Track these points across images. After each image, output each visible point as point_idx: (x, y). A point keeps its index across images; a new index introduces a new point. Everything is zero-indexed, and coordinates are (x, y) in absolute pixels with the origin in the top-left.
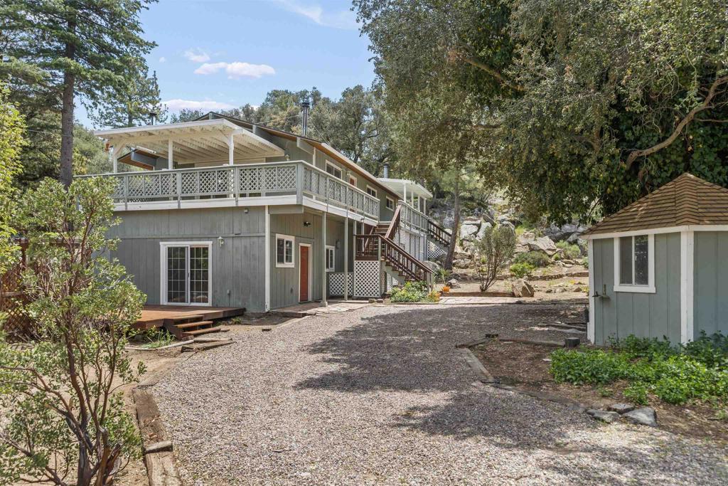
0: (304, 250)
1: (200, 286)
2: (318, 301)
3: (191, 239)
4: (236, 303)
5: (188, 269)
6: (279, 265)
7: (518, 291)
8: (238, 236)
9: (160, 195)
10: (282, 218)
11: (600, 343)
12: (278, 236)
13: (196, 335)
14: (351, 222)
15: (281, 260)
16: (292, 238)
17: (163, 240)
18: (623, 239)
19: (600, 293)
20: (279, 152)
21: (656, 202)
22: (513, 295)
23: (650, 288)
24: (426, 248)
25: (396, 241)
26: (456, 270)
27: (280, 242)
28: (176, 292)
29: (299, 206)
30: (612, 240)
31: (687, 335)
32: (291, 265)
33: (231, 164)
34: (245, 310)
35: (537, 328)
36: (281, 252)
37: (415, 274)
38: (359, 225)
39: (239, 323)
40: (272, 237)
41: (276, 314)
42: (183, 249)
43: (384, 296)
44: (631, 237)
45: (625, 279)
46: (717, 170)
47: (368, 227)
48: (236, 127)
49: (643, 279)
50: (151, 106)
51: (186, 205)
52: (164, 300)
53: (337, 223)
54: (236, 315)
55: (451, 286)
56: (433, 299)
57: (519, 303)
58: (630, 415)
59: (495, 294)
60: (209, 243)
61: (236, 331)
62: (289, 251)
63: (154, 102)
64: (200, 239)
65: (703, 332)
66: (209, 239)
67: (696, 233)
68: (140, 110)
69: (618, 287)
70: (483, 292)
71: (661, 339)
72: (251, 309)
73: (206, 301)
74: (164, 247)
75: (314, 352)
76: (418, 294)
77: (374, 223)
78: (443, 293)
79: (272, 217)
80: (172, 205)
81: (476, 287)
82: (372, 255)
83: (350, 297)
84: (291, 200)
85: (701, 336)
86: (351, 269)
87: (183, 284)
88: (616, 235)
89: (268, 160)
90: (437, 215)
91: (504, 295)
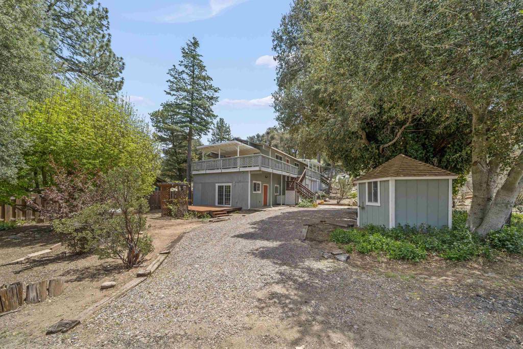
0: (266, 187)
1: (228, 200)
2: (269, 206)
3: (225, 183)
4: (239, 206)
5: (224, 194)
6: (254, 192)
7: (351, 204)
8: (240, 182)
10: (255, 175)
11: (362, 227)
12: (254, 182)
13: (219, 217)
14: (284, 176)
15: (255, 190)
16: (260, 183)
17: (217, 183)
18: (369, 183)
19: (361, 205)
20: (258, 151)
21: (384, 167)
22: (349, 205)
23: (378, 204)
24: (320, 186)
25: (303, 184)
26: (332, 195)
27: (255, 184)
28: (220, 202)
29: (260, 171)
30: (365, 183)
31: (392, 225)
32: (260, 192)
33: (238, 156)
34: (241, 208)
36: (255, 187)
37: (309, 196)
38: (288, 177)
39: (237, 213)
40: (251, 181)
41: (252, 210)
42: (223, 186)
43: (297, 204)
44: (371, 182)
45: (370, 200)
47: (292, 178)
48: (240, 143)
49: (376, 200)
50: (228, 136)
51: (224, 171)
52: (217, 204)
53: (277, 177)
54: (238, 210)
55: (325, 201)
56: (314, 206)
57: (349, 208)
58: (336, 256)
59: (342, 205)
60: (231, 184)
61: (235, 215)
62: (259, 187)
63: (228, 135)
64: (228, 183)
65: (399, 224)
66: (230, 183)
67: (396, 181)
68: (224, 138)
69: (367, 203)
70: (338, 204)
71: (382, 226)
72: (244, 208)
73: (229, 205)
74: (217, 185)
76: (309, 204)
77: (295, 176)
78: (319, 204)
79: (251, 175)
80: (219, 171)
81: (335, 202)
82: (292, 189)
83: (283, 204)
84: (257, 168)
85: (399, 226)
86: (284, 194)
87: (223, 198)
88: (366, 181)
89: (254, 154)
90: (327, 173)
91: (345, 205)
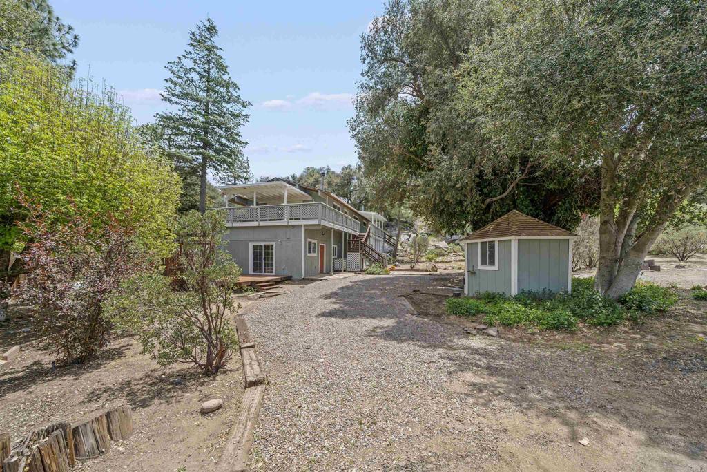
0: (322, 248)
1: (269, 265)
2: (328, 273)
3: (265, 241)
4: (287, 274)
5: (263, 256)
6: (308, 255)
7: (430, 268)
8: (289, 240)
9: (249, 219)
10: (310, 231)
11: (470, 295)
12: (309, 240)
13: (267, 289)
14: (345, 233)
15: (310, 252)
16: (316, 241)
17: (251, 241)
18: (482, 243)
19: (471, 270)
20: (310, 198)
21: (498, 225)
22: (427, 271)
23: (496, 267)
24: (383, 246)
25: (368, 243)
26: (398, 258)
27: (310, 243)
28: (257, 268)
29: (319, 225)
30: (477, 243)
31: (514, 291)
32: (315, 255)
33: (285, 203)
34: (291, 277)
35: (439, 287)
36: (310, 248)
37: (377, 259)
38: (350, 235)
39: (289, 283)
40: (306, 238)
41: (308, 279)
42: (261, 246)
43: (362, 270)
44: (486, 242)
45: (483, 263)
46: (529, 208)
47: (354, 236)
48: (288, 185)
49: (492, 263)
50: (245, 174)
51: (262, 224)
52: (251, 272)
53: (338, 234)
54: (287, 279)
55: (396, 266)
56: (387, 272)
57: (430, 274)
58: (485, 331)
59: (418, 270)
60: (274, 243)
61: (287, 288)
62: (314, 248)
63: (247, 172)
64: (270, 241)
65: (523, 290)
66: (273, 241)
67: (519, 240)
68: (240, 176)
69: (480, 267)
70: (412, 269)
71: (501, 293)
72: (295, 277)
73: (272, 272)
74: (251, 245)
75: (326, 298)
76: (379, 270)
77: (357, 234)
78: (392, 269)
79: (306, 230)
80: (255, 224)
81: (408, 266)
82: (356, 250)
83: (345, 271)
84: (316, 222)
85: (522, 292)
86: (345, 257)
87: (260, 264)
88: (479, 241)
89: (304, 202)
90: (389, 230)
91: (422, 270)
